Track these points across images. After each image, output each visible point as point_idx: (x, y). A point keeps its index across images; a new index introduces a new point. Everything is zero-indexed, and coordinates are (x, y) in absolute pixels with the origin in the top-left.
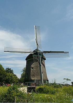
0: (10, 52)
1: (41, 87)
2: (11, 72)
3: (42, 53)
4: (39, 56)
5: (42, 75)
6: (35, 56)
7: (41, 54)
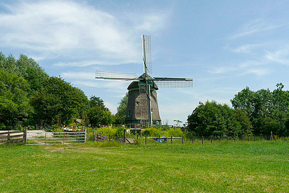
0: (104, 78)
1: (148, 129)
2: (101, 103)
3: (153, 81)
4: (148, 84)
5: (151, 113)
6: (142, 84)
7: (151, 82)
